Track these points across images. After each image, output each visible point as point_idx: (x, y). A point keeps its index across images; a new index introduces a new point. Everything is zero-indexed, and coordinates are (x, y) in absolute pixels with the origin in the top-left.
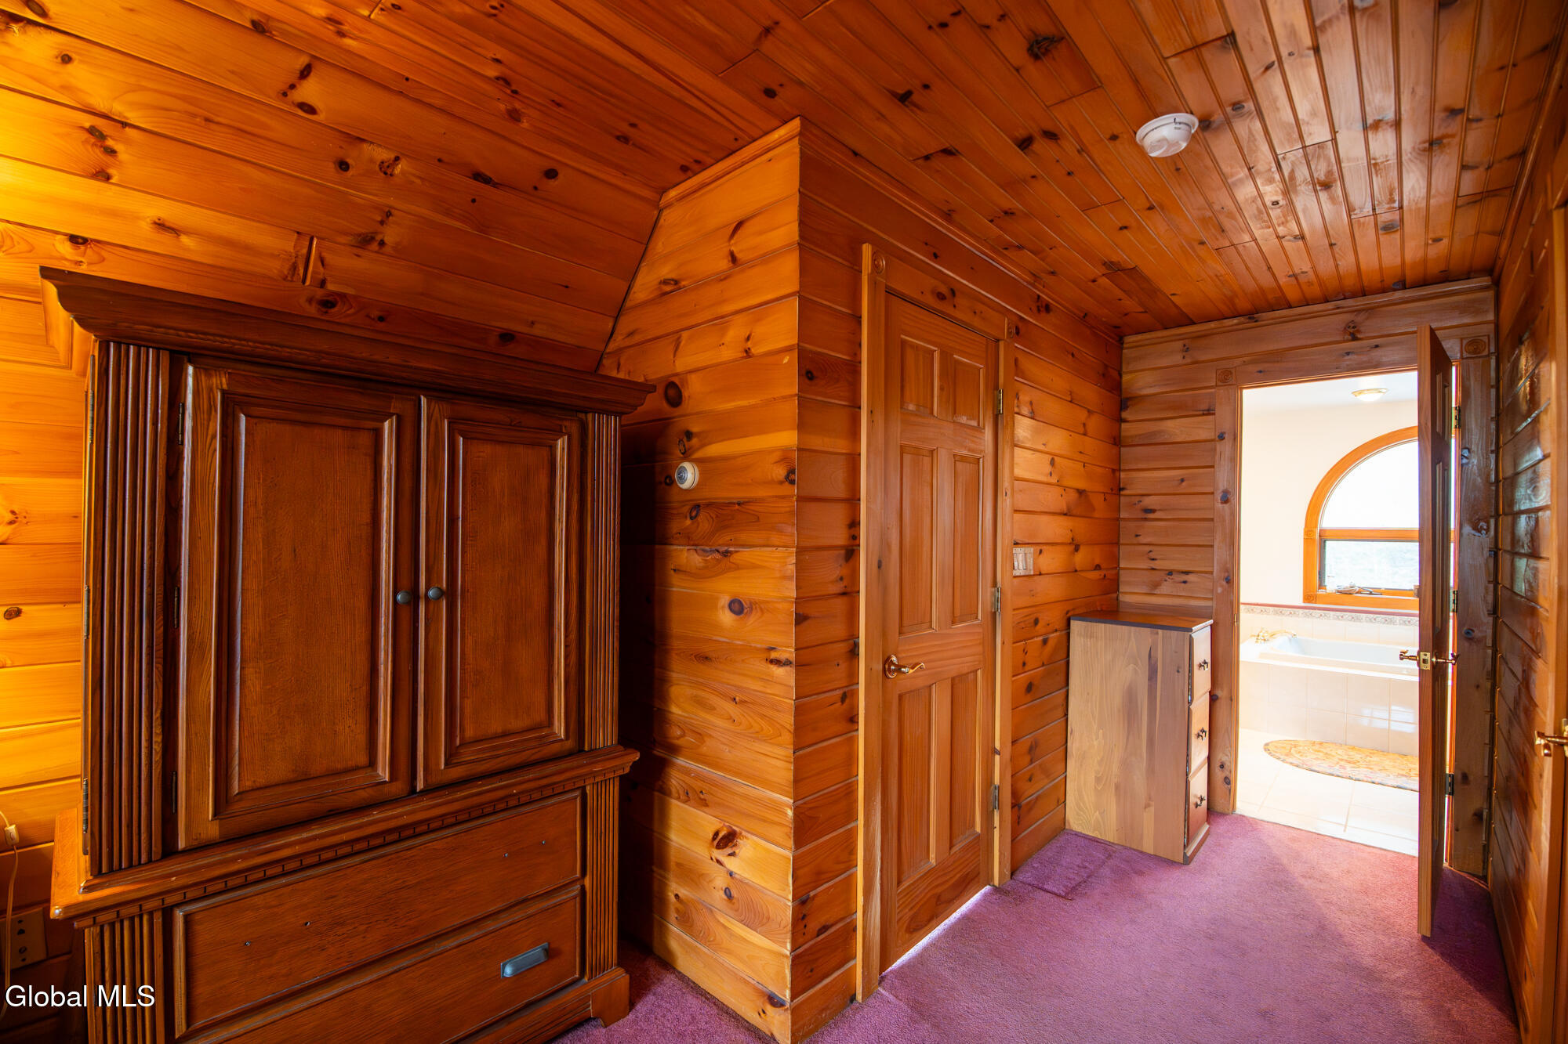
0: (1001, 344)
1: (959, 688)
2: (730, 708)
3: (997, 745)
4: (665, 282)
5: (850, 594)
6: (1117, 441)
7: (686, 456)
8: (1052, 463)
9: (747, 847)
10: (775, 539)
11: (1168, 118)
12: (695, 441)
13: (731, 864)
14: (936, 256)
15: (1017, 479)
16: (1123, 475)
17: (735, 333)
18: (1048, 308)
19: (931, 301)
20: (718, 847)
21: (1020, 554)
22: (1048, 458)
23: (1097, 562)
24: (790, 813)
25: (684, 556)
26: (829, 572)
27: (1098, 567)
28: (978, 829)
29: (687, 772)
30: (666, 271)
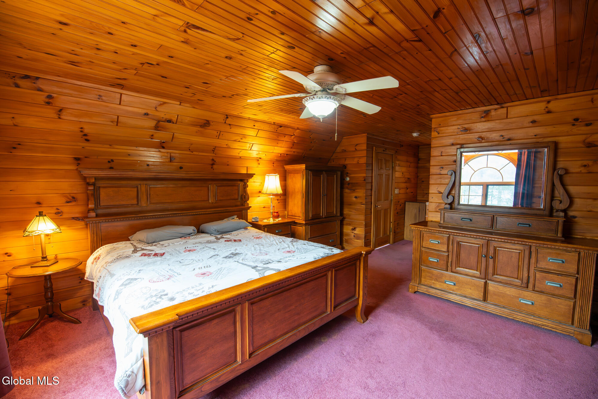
0: (394, 155)
1: (386, 211)
2: (355, 211)
3: (392, 221)
4: (343, 150)
5: (371, 195)
6: (417, 167)
7: (347, 176)
8: (403, 174)
9: (357, 229)
10: (363, 188)
11: (415, 133)
12: (349, 174)
13: (355, 232)
14: (383, 144)
15: (396, 177)
16: (418, 174)
17: (356, 160)
18: (402, 146)
19: (383, 152)
20: (352, 230)
21: (396, 190)
22: (402, 173)
23: (412, 191)
24: (364, 223)
25: (347, 191)
26: (369, 192)
27: (412, 192)
28: (388, 234)
29: (347, 221)
30: (343, 148)
